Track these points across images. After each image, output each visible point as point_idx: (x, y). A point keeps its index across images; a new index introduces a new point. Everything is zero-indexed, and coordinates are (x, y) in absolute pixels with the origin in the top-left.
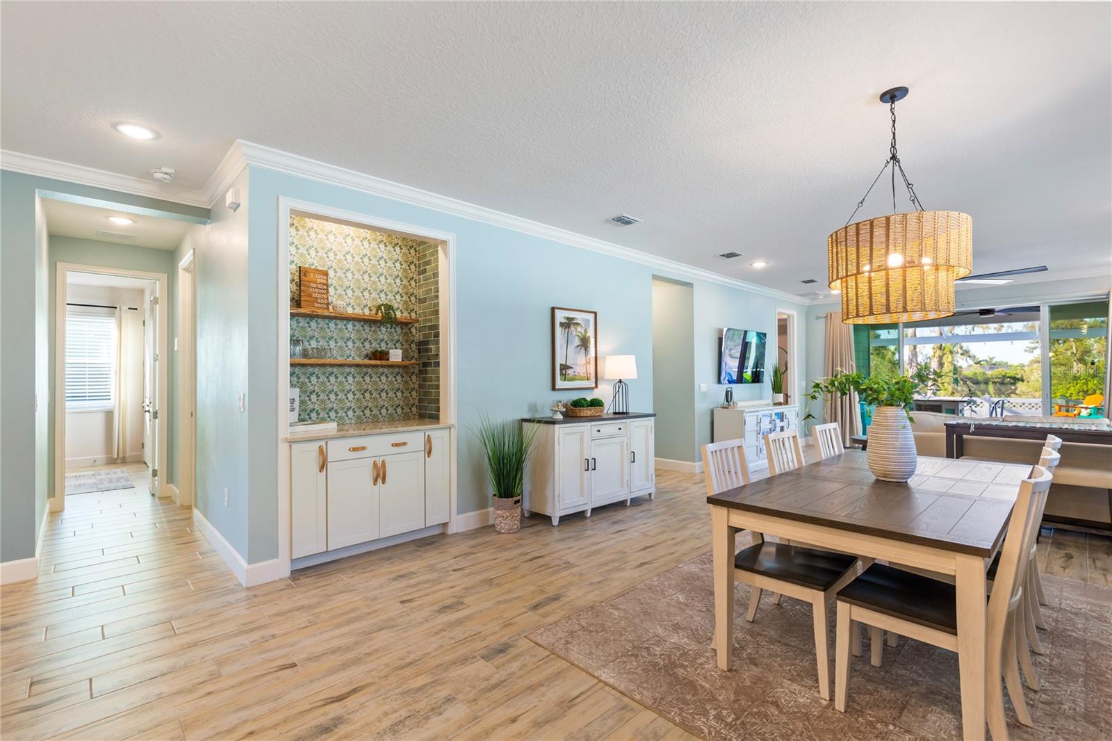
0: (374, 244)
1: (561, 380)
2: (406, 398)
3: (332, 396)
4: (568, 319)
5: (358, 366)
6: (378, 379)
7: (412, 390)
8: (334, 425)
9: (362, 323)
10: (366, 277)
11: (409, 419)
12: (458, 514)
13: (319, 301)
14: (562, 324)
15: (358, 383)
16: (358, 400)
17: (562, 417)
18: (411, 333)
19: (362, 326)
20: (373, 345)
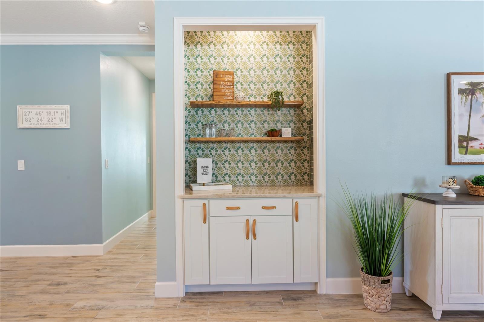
0: (271, 46)
1: (461, 153)
2: (299, 167)
3: (240, 165)
4: (471, 84)
5: (259, 142)
6: (275, 152)
7: (304, 161)
8: (230, 187)
9: (262, 109)
10: (265, 72)
11: (301, 185)
12: (327, 277)
13: (227, 94)
14: (461, 91)
15: (259, 155)
16: (259, 168)
17: (455, 196)
18: (303, 113)
19: (262, 111)
20: (271, 126)
